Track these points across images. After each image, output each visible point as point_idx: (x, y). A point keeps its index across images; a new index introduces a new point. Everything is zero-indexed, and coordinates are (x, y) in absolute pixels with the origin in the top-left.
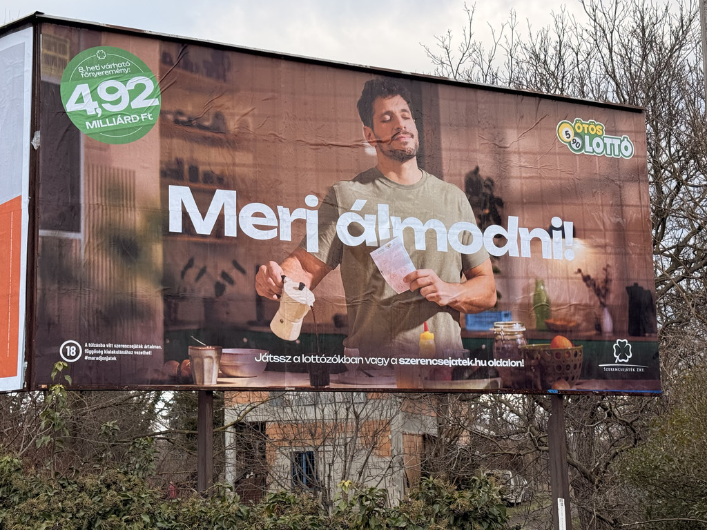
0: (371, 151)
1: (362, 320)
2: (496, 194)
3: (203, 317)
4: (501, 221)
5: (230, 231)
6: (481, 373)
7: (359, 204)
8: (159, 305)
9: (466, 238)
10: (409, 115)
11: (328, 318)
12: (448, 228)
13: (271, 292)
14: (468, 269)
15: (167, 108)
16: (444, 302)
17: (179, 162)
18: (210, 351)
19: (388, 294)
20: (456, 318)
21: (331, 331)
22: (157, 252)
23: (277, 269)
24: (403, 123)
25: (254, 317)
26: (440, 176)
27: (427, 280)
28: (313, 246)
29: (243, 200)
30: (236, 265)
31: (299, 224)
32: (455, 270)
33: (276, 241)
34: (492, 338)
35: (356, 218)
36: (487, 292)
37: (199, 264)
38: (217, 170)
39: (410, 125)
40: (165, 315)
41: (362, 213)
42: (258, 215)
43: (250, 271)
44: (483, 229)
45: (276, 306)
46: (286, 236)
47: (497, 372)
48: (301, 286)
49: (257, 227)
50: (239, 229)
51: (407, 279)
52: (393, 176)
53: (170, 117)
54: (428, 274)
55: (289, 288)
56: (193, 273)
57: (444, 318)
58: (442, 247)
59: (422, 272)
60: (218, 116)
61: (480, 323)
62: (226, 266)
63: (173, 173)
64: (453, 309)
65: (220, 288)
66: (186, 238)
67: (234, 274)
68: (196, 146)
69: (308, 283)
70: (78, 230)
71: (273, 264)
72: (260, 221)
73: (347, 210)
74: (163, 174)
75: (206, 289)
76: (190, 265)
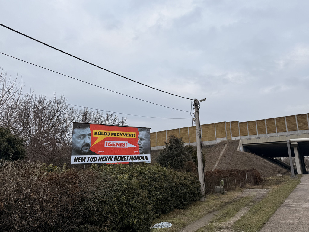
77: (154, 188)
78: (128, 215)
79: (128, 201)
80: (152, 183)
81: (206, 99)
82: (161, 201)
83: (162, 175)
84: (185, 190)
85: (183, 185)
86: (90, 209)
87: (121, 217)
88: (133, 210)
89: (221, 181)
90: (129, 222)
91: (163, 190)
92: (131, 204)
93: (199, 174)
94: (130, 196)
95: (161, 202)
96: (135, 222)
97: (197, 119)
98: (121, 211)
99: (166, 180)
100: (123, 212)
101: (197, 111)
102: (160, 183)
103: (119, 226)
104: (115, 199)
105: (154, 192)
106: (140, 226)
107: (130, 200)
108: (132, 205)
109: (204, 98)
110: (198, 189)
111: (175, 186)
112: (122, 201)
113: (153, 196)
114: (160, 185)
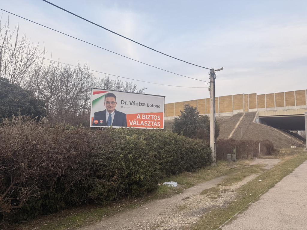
77: (164, 151)
78: (135, 171)
79: (135, 159)
80: (163, 146)
81: (223, 68)
82: (171, 162)
83: (173, 139)
84: (196, 155)
85: (193, 150)
86: (97, 164)
87: (128, 173)
88: (140, 167)
89: (233, 150)
90: (136, 178)
91: (173, 153)
92: (137, 162)
93: (211, 142)
94: (137, 155)
95: (171, 164)
96: (142, 178)
97: (212, 89)
98: (128, 167)
99: (176, 145)
100: (130, 168)
101: (213, 80)
102: (170, 146)
103: (127, 181)
104: (122, 156)
105: (164, 154)
106: (147, 182)
107: (137, 158)
108: (139, 163)
109: (221, 68)
110: (209, 155)
111: (186, 150)
112: (129, 158)
113: (163, 157)
114: (170, 148)
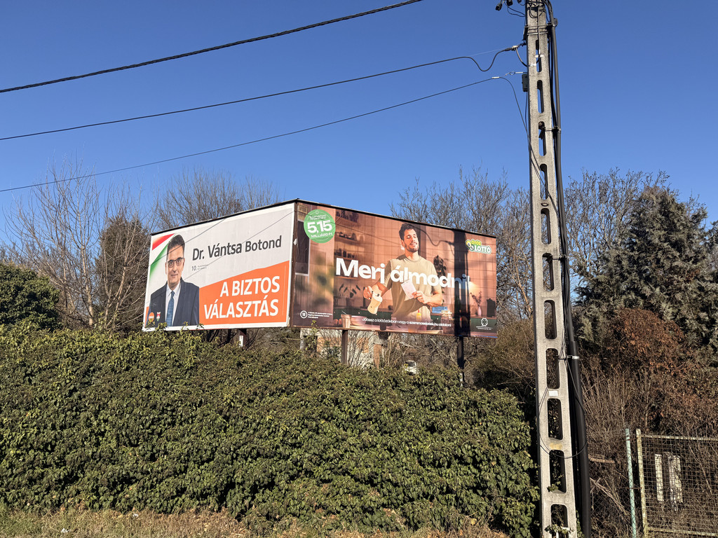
0: (403, 248)
1: (397, 308)
2: (444, 265)
3: (345, 305)
4: (445, 275)
5: (356, 275)
6: (436, 328)
7: (398, 267)
8: (332, 300)
9: (433, 280)
10: (416, 236)
11: (387, 307)
12: (427, 276)
13: (368, 297)
14: (433, 292)
15: (338, 231)
16: (425, 303)
17: (340, 250)
18: (348, 316)
19: (406, 299)
20: (429, 308)
21: (387, 311)
22: (332, 282)
23: (371, 289)
24: (414, 239)
25: (362, 305)
26: (425, 258)
27: (420, 295)
28: (382, 281)
29: (360, 264)
30: (357, 287)
31: (378, 273)
32: (429, 291)
33: (371, 279)
34: (441, 316)
35: (397, 272)
36: (439, 300)
37: (345, 286)
38: (352, 253)
39: (416, 240)
40: (334, 303)
41: (399, 270)
42: (365, 269)
43: (362, 289)
44: (439, 277)
45: (370, 301)
46: (374, 277)
47: (442, 328)
48: (378, 295)
49: (365, 274)
50: (359, 274)
51: (413, 294)
52: (409, 257)
53: (338, 234)
54: (420, 292)
55: (374, 296)
56: (343, 289)
57: (425, 308)
58: (425, 283)
59: (418, 292)
60: (354, 234)
61: (437, 311)
62: (354, 287)
63: (338, 254)
64: (428, 305)
65: (351, 295)
66: (342, 277)
67: (357, 290)
68: (346, 245)
69: (380, 294)
70: (307, 273)
71: (369, 287)
72: (365, 272)
73: (394, 269)
74: (335, 254)
75: (347, 295)
76: (342, 286)
